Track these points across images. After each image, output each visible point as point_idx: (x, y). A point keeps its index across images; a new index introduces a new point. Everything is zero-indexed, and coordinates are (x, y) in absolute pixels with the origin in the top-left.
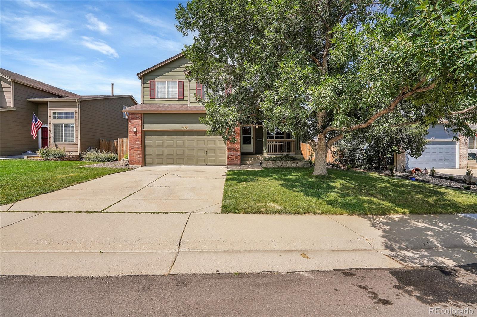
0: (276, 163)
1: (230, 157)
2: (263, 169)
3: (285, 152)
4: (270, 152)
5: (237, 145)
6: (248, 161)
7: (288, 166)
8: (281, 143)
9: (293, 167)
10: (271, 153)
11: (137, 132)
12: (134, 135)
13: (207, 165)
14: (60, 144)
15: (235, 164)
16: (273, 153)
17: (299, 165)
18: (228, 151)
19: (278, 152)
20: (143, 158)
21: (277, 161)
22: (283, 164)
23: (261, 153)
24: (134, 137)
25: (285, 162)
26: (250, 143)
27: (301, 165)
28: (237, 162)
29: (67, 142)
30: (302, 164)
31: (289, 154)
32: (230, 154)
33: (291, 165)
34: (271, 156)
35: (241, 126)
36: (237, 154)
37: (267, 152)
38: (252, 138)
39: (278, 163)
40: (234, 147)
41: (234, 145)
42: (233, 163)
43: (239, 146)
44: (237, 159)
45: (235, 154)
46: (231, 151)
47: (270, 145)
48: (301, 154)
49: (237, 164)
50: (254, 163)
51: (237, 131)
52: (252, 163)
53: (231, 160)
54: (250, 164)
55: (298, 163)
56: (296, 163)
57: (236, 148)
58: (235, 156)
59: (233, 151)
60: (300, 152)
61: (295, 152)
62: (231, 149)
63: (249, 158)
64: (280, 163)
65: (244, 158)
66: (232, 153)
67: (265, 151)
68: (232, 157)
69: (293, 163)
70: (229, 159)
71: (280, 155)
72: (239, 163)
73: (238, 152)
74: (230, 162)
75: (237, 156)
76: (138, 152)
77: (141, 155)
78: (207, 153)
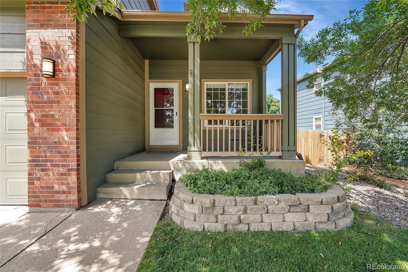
0: (218, 210)
1: (39, 179)
3: (252, 149)
4: (210, 150)
5: (67, 130)
6: (127, 184)
8: (235, 127)
9: (291, 228)
10: (212, 154)
15: (58, 206)
16: (218, 154)
17: (318, 219)
18: (31, 152)
21: (224, 198)
22: (245, 211)
25: (255, 203)
28: (63, 197)
30: (330, 211)
31: (265, 157)
32: (37, 166)
33: (280, 218)
34: (211, 162)
35: (150, 83)
36: (63, 166)
37: (200, 151)
38: (177, 113)
39: (224, 208)
40: (54, 137)
41: (54, 130)
42: (51, 201)
43: (73, 134)
44: (64, 186)
45: (58, 166)
46: (43, 154)
47: (215, 131)
48: (297, 156)
49: (63, 206)
50: (147, 192)
51: (63, 77)
52: (138, 195)
53: (42, 188)
54: (131, 197)
55: (311, 206)
56: (305, 209)
57: (60, 143)
58: (55, 174)
59: (48, 154)
60: (294, 151)
61: (280, 150)
62: (40, 147)
63: (143, 169)
64: (231, 209)
65: (129, 168)
66: (46, 161)
67: (194, 146)
68: (45, 175)
69: (291, 208)
70: (35, 185)
71: (238, 161)
72: (73, 201)
73: (68, 156)
74: (36, 197)
75: (65, 174)
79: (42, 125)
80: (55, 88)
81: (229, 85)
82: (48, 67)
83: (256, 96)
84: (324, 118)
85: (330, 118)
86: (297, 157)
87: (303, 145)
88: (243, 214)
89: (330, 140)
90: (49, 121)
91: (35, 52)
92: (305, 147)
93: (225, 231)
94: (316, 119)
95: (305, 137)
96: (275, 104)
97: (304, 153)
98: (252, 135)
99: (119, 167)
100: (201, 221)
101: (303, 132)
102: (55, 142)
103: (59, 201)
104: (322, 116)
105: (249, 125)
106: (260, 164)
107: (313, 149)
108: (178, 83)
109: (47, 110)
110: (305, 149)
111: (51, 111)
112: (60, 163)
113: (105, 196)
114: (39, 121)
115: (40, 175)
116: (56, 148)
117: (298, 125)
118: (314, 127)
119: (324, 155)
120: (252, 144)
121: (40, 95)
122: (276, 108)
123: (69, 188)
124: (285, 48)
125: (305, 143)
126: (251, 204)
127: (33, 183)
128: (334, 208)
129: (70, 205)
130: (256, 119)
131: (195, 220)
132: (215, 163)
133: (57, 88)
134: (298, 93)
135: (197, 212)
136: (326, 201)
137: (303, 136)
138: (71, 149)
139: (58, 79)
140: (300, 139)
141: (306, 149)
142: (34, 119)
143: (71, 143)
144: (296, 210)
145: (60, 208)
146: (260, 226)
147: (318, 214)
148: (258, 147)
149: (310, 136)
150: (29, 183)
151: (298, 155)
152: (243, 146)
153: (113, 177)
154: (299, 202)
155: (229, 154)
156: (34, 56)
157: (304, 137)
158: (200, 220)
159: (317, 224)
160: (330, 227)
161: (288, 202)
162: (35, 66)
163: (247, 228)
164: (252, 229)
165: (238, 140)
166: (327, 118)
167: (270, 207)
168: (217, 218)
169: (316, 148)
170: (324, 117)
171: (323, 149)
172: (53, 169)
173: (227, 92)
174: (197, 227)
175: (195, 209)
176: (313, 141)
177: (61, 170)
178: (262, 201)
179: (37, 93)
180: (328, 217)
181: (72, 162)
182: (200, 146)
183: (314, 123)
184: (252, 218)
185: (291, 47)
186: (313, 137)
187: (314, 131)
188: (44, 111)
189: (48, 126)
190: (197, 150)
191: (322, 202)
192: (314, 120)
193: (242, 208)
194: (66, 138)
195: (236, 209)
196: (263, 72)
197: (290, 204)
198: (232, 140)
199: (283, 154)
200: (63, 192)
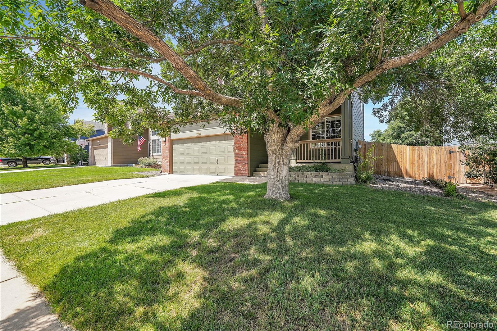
1: (237, 166)
5: (245, 150)
7: (307, 180)
9: (314, 182)
12: (165, 144)
13: (217, 174)
14: (155, 155)
15: (242, 175)
18: (235, 158)
20: (170, 167)
24: (165, 146)
27: (329, 180)
29: (158, 154)
32: (237, 162)
33: (311, 179)
36: (244, 162)
40: (241, 153)
41: (241, 151)
42: (240, 174)
46: (238, 159)
53: (238, 169)
56: (321, 177)
57: (243, 155)
58: (242, 165)
59: (240, 159)
62: (237, 156)
64: (293, 175)
65: (265, 167)
66: (239, 161)
68: (239, 165)
69: (316, 176)
72: (246, 174)
73: (245, 159)
74: (236, 172)
75: (244, 165)
76: (167, 160)
77: (168, 164)
78: (218, 161)
81: (327, 119)
87: (426, 162)
88: (297, 177)
89: (465, 156)
92: (428, 164)
97: (427, 170)
99: (261, 167)
107: (439, 166)
119: (454, 172)
125: (428, 160)
126: (301, 174)
140: (422, 156)
141: (430, 166)
142: (236, 148)
149: (435, 153)
150: (235, 168)
153: (258, 169)
157: (427, 154)
161: (314, 174)
167: (307, 176)
169: (444, 166)
171: (453, 166)
172: (241, 163)
173: (325, 124)
176: (440, 158)
178: (305, 174)
186: (440, 153)
189: (240, 149)
190: (294, 159)
194: (245, 153)
195: (295, 175)
199: (341, 160)
200: (244, 171)
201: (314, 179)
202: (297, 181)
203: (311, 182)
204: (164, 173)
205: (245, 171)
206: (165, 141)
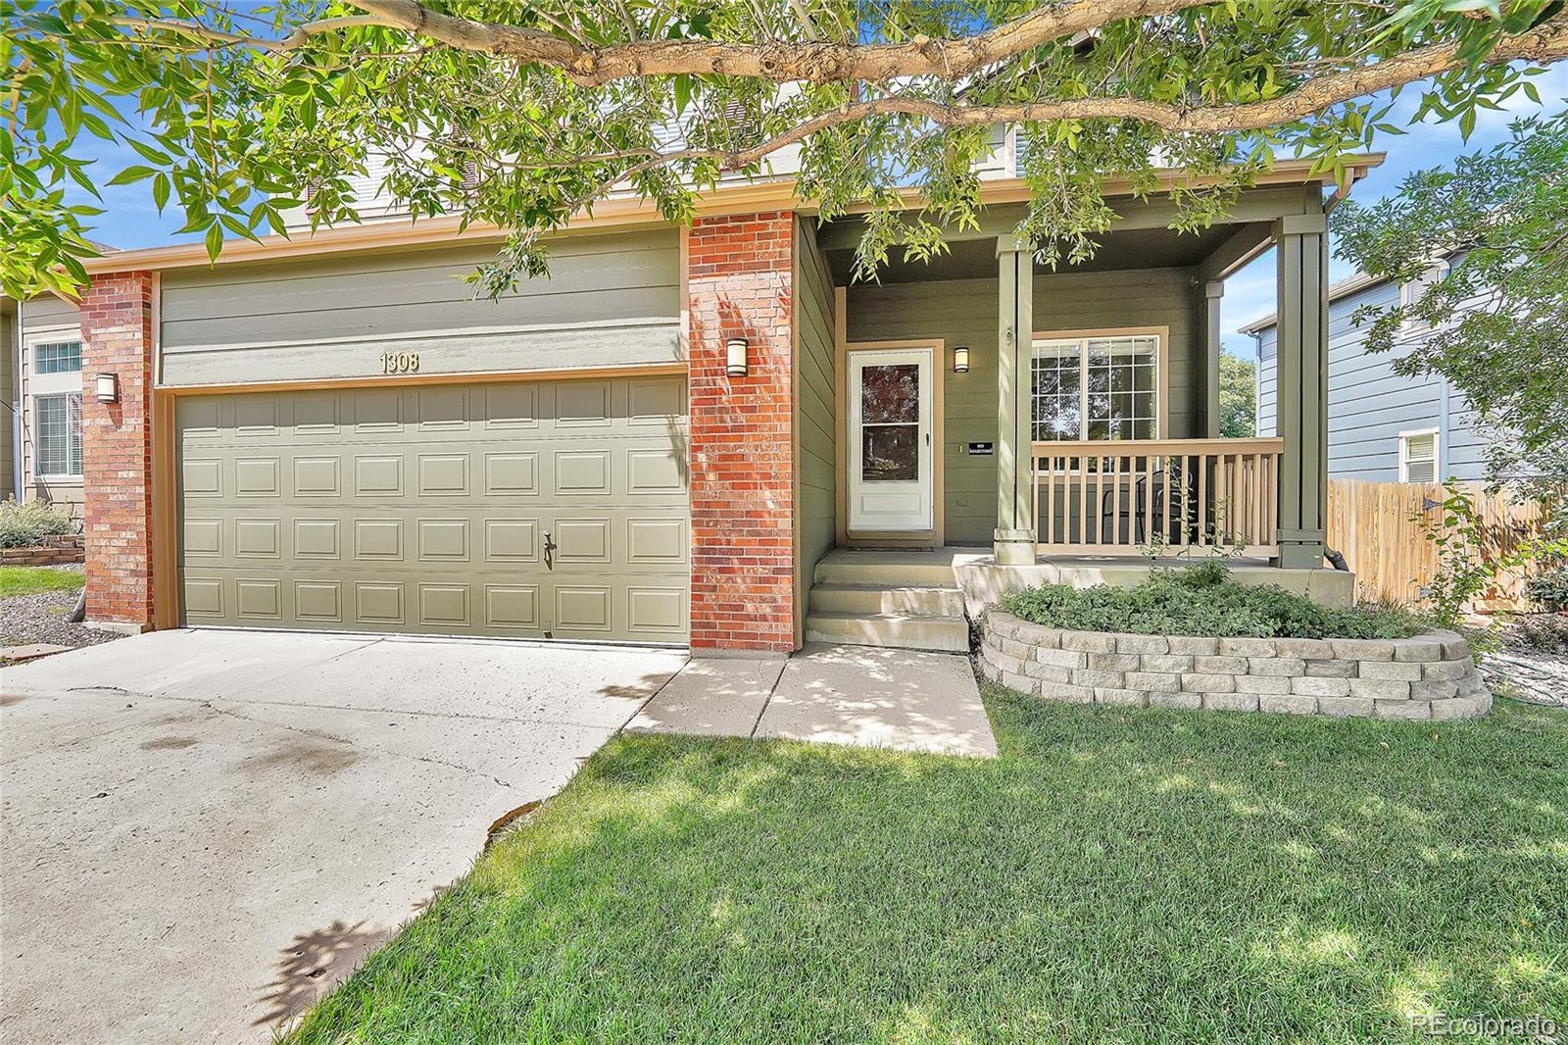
0: (1127, 663)
1: (714, 589)
2: (987, 749)
3: (1185, 538)
4: (1059, 540)
5: (772, 486)
6: (872, 614)
8: (1133, 475)
9: (1311, 708)
10: (1067, 549)
11: (125, 406)
12: (110, 422)
13: (549, 635)
15: (752, 647)
16: (1082, 549)
17: (1383, 693)
18: (699, 533)
19: (1124, 541)
20: (156, 578)
21: (1137, 640)
22: (1193, 667)
23: (982, 540)
24: (111, 436)
25: (1218, 651)
26: (910, 473)
28: (763, 628)
30: (1416, 677)
31: (1228, 561)
32: (710, 561)
33: (1284, 686)
34: (1067, 570)
35: (850, 353)
36: (763, 562)
37: (1032, 542)
38: (928, 439)
39: (1140, 658)
40: (745, 501)
41: (746, 487)
42: (737, 636)
43: (785, 494)
44: (764, 605)
45: (753, 561)
46: (723, 538)
47: (1059, 490)
48: (1329, 558)
49: (763, 647)
50: (921, 632)
51: (765, 375)
52: (900, 636)
53: (722, 608)
54: (883, 642)
55: (1362, 664)
56: (1346, 670)
57: (758, 514)
58: (748, 580)
59: (734, 538)
60: (1319, 543)
61: (1273, 541)
62: (716, 523)
63: (885, 583)
64: (1160, 660)
65: (850, 582)
66: (730, 552)
67: (1015, 528)
68: (726, 582)
69: (1310, 666)
70: (707, 600)
71: (1146, 568)
72: (784, 637)
73: (774, 542)
74: (708, 625)
75: (767, 580)
76: (129, 535)
77: (142, 559)
78: (550, 547)
79: (722, 477)
80: (748, 398)
81: (1093, 346)
82: (736, 356)
83: (1181, 379)
84: (1444, 436)
85: (1465, 436)
86: (1327, 564)
87: (1353, 538)
88: (1187, 672)
90: (734, 467)
91: (708, 325)
92: (1362, 545)
93: (1147, 706)
94: (1411, 441)
95: (1361, 507)
96: (1231, 381)
97: (1356, 558)
98: (1185, 500)
99: (824, 578)
100: (1086, 683)
101: (1353, 491)
102: (748, 512)
103: (754, 636)
104: (1437, 429)
105: (1158, 470)
106: (1211, 577)
107: (1392, 554)
108: (931, 349)
109: (732, 444)
110: (1361, 552)
111: (740, 447)
112: (758, 557)
113: (824, 638)
114: (715, 468)
115: (718, 581)
116: (750, 523)
117: (1331, 465)
118: (1403, 475)
120: (1184, 525)
121: (717, 415)
122: (1237, 398)
123: (777, 609)
124: (1291, 246)
125: (1361, 533)
126: (1208, 653)
127: (701, 598)
128: (1428, 671)
129: (777, 645)
130: (1196, 454)
131: (1070, 682)
132: (1078, 572)
133: (751, 399)
134: (1332, 344)
135: (1074, 664)
136: (1406, 653)
137: (1353, 507)
138: (780, 527)
139: (754, 381)
140: (1340, 516)
141: (1365, 551)
142: (705, 466)
143: (782, 515)
144: (1322, 672)
145: (755, 651)
146: (1230, 700)
147: (1381, 683)
148: (1202, 531)
149: (1380, 506)
150: (694, 597)
151: (1332, 556)
152: (1157, 527)
153: (825, 597)
154: (1331, 653)
155: (1116, 550)
156: (707, 335)
157: (1357, 507)
158: (1083, 681)
159: (1378, 704)
160: (1417, 713)
161: (1302, 651)
162: (708, 353)
163: (1198, 702)
164: (1210, 705)
165: (1140, 515)
166: (1458, 438)
167: (1254, 661)
168: (1124, 679)
169: (1408, 551)
170: (1445, 430)
172: (742, 569)
173: (1084, 368)
174: (1078, 693)
175: (1070, 658)
176: (1395, 524)
177: (761, 570)
178: (1235, 648)
179: (711, 411)
180: (1411, 689)
181: (783, 554)
182: (1032, 528)
183: (1403, 457)
184: (1212, 681)
185: (1311, 244)
186: (1396, 508)
187: (1398, 489)
188: (726, 447)
189: (733, 479)
190: (1023, 539)
191: (1393, 655)
192: (1403, 444)
193: (1186, 659)
194: (771, 505)
195: (1170, 661)
196: (1211, 304)
197: (1305, 656)
198: (1124, 514)
199: (1281, 551)
200: (764, 618)
201: (1303, 686)
202: (1190, 701)
203: (1293, 706)
204: (105, 626)
205: (776, 619)
206: (116, 401)
